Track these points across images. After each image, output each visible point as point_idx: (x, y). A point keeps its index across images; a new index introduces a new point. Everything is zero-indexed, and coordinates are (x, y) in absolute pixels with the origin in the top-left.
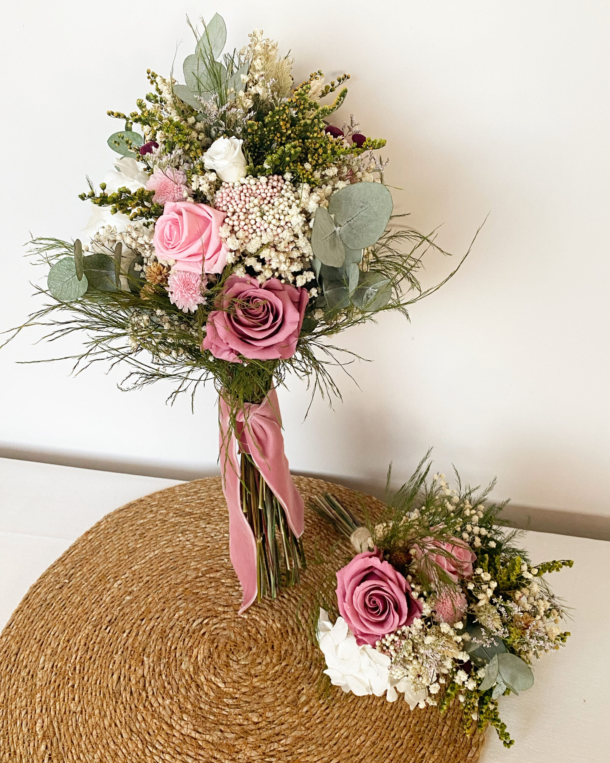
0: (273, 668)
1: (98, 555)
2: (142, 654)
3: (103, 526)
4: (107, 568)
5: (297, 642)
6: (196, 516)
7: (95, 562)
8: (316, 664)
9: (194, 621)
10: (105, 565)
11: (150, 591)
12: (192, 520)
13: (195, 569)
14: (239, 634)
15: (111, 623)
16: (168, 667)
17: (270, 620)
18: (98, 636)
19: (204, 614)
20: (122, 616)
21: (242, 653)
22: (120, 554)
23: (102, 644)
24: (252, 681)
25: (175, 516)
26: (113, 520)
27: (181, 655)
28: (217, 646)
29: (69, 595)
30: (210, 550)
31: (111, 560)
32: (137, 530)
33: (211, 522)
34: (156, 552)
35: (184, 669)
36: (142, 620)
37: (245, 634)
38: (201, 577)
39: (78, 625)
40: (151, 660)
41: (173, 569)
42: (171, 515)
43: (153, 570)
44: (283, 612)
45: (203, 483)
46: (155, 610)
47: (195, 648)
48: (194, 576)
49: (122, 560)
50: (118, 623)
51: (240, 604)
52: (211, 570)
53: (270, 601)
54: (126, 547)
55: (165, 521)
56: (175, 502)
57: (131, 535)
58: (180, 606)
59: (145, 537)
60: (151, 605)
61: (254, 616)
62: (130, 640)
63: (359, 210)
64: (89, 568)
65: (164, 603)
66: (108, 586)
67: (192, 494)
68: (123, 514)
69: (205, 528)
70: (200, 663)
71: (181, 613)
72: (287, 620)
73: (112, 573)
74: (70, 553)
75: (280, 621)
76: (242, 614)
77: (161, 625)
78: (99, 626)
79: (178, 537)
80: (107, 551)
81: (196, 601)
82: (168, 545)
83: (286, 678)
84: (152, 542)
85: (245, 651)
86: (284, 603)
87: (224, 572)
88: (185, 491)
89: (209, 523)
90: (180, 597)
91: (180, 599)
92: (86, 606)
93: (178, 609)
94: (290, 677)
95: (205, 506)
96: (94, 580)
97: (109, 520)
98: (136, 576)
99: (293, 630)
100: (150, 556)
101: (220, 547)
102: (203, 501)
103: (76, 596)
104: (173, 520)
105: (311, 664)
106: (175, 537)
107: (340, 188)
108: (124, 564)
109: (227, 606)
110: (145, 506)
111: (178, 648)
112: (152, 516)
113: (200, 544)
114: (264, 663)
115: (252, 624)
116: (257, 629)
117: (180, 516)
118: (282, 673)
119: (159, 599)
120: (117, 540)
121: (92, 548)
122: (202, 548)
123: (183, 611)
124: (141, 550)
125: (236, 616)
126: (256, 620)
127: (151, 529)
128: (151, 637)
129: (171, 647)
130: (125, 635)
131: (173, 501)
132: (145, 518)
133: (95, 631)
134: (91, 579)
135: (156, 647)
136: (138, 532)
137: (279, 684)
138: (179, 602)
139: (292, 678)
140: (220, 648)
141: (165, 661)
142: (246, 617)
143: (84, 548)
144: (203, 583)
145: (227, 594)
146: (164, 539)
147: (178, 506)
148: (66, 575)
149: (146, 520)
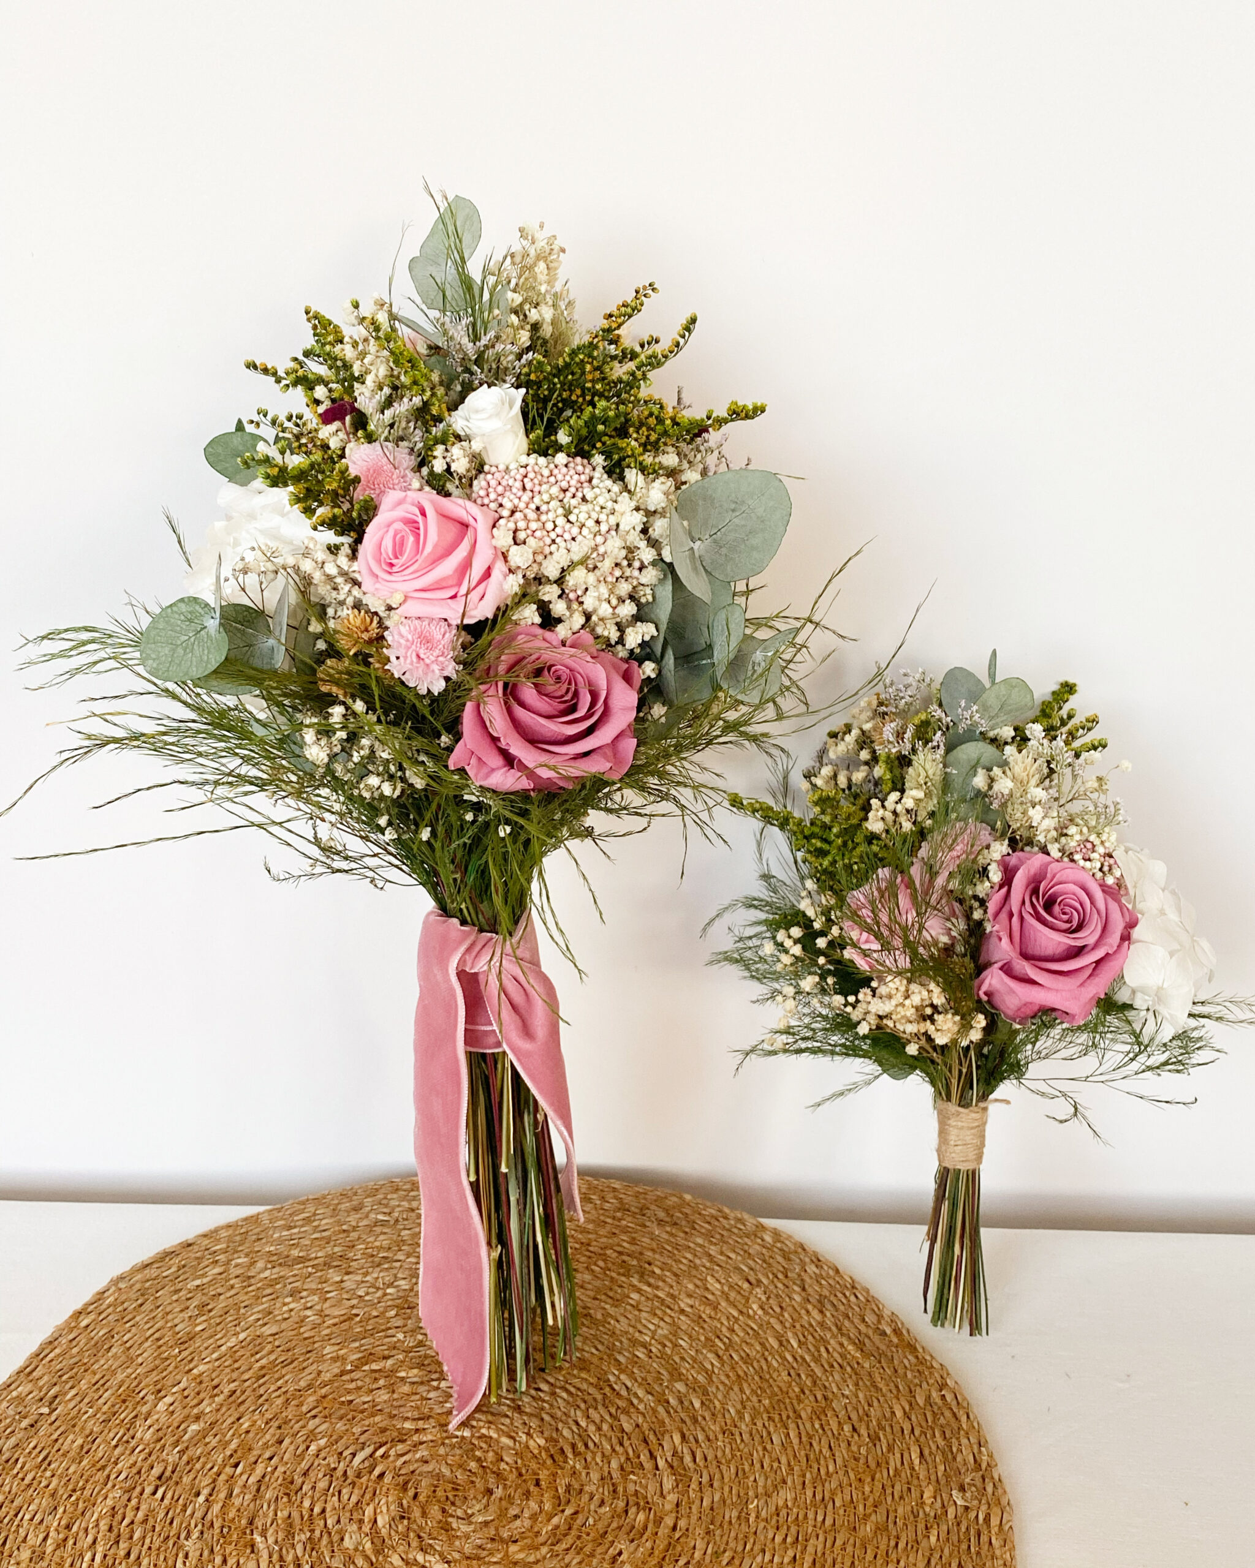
0: (549, 1520)
1: (110, 1354)
2: (248, 1531)
3: (112, 1299)
4: (133, 1376)
5: (586, 1467)
6: (316, 1262)
7: (105, 1367)
8: (637, 1504)
9: (354, 1455)
10: (129, 1371)
11: (242, 1409)
12: (310, 1269)
13: (335, 1359)
14: (460, 1466)
15: (164, 1479)
16: (313, 1549)
17: (520, 1434)
18: (138, 1509)
19: (376, 1439)
20: (188, 1463)
21: (474, 1502)
22: (160, 1347)
23: (151, 1522)
24: (507, 1551)
25: (269, 1266)
26: (131, 1286)
27: (339, 1521)
28: (416, 1496)
29: (55, 1436)
30: (360, 1322)
31: (140, 1360)
32: (188, 1299)
33: (351, 1270)
34: (242, 1336)
35: (351, 1547)
36: (236, 1465)
37: (473, 1465)
38: (352, 1371)
39: (87, 1493)
40: (271, 1540)
41: (285, 1364)
42: (260, 1265)
43: (241, 1370)
44: (547, 1418)
45: (319, 1201)
46: (260, 1443)
47: (368, 1504)
48: (337, 1371)
49: (167, 1359)
50: (181, 1478)
51: (450, 1412)
52: (369, 1357)
53: (513, 1400)
54: (170, 1333)
55: (249, 1278)
56: (264, 1241)
57: (178, 1309)
58: (317, 1431)
59: (210, 1311)
60: (251, 1435)
61: (484, 1431)
62: (216, 1508)
63: (730, 514)
64: (94, 1381)
65: (279, 1427)
66: (145, 1409)
67: (300, 1223)
68: (152, 1272)
69: (342, 1281)
70: (384, 1532)
71: (322, 1442)
72: (557, 1429)
73: (147, 1386)
74: (41, 1356)
75: (542, 1432)
76: (458, 1428)
77: (281, 1469)
78: (138, 1489)
79: (285, 1304)
80: (128, 1345)
81: (350, 1417)
82: (266, 1320)
83: (579, 1537)
84: (230, 1319)
85: (480, 1497)
86: (544, 1401)
87: (401, 1357)
88: (282, 1219)
89: (348, 1273)
90: (313, 1413)
91: (315, 1417)
92: (100, 1455)
93: (311, 1437)
94: (588, 1534)
95: (332, 1243)
96: (109, 1403)
97: (122, 1285)
98: (204, 1385)
99: (573, 1446)
100: (229, 1344)
101: (383, 1313)
102: (325, 1234)
103: (71, 1437)
104: (267, 1273)
105: (627, 1504)
106: (278, 1305)
107: (693, 481)
108: (173, 1365)
109: (420, 1419)
110: (198, 1255)
111: (328, 1509)
112: (217, 1270)
113: (337, 1313)
114: (526, 1514)
115: (484, 1445)
116: (497, 1454)
117: (280, 1265)
118: (570, 1529)
119: (267, 1423)
120: (146, 1323)
121: (93, 1342)
122: (342, 1318)
123: (325, 1440)
124: (205, 1335)
125: (444, 1435)
126: (491, 1438)
127: (220, 1294)
128: (262, 1497)
129: (312, 1510)
130: (201, 1499)
131: (259, 1239)
132: (204, 1275)
133: (129, 1500)
134: (102, 1401)
135: (279, 1513)
136: (195, 1303)
137: (568, 1550)
138: (312, 1424)
139: (592, 1534)
140: (422, 1498)
141: (303, 1537)
142: (467, 1433)
143: (74, 1343)
144: (360, 1383)
145: (418, 1397)
146: (256, 1310)
147: (272, 1248)
148: (41, 1400)
149: (205, 1280)
